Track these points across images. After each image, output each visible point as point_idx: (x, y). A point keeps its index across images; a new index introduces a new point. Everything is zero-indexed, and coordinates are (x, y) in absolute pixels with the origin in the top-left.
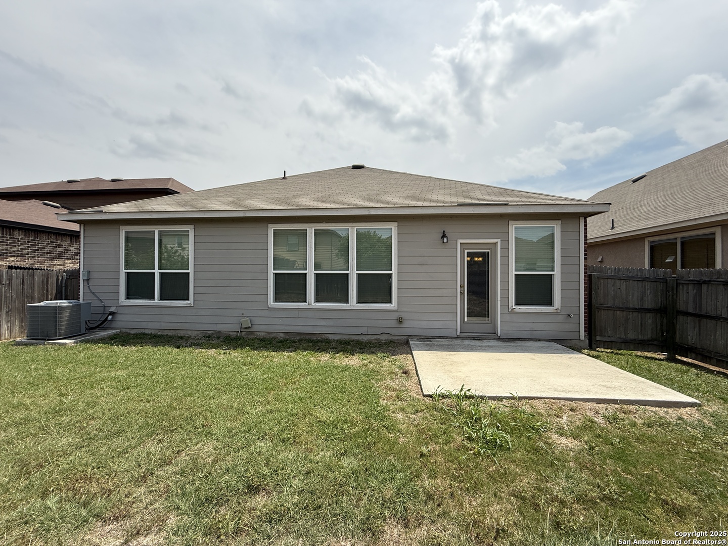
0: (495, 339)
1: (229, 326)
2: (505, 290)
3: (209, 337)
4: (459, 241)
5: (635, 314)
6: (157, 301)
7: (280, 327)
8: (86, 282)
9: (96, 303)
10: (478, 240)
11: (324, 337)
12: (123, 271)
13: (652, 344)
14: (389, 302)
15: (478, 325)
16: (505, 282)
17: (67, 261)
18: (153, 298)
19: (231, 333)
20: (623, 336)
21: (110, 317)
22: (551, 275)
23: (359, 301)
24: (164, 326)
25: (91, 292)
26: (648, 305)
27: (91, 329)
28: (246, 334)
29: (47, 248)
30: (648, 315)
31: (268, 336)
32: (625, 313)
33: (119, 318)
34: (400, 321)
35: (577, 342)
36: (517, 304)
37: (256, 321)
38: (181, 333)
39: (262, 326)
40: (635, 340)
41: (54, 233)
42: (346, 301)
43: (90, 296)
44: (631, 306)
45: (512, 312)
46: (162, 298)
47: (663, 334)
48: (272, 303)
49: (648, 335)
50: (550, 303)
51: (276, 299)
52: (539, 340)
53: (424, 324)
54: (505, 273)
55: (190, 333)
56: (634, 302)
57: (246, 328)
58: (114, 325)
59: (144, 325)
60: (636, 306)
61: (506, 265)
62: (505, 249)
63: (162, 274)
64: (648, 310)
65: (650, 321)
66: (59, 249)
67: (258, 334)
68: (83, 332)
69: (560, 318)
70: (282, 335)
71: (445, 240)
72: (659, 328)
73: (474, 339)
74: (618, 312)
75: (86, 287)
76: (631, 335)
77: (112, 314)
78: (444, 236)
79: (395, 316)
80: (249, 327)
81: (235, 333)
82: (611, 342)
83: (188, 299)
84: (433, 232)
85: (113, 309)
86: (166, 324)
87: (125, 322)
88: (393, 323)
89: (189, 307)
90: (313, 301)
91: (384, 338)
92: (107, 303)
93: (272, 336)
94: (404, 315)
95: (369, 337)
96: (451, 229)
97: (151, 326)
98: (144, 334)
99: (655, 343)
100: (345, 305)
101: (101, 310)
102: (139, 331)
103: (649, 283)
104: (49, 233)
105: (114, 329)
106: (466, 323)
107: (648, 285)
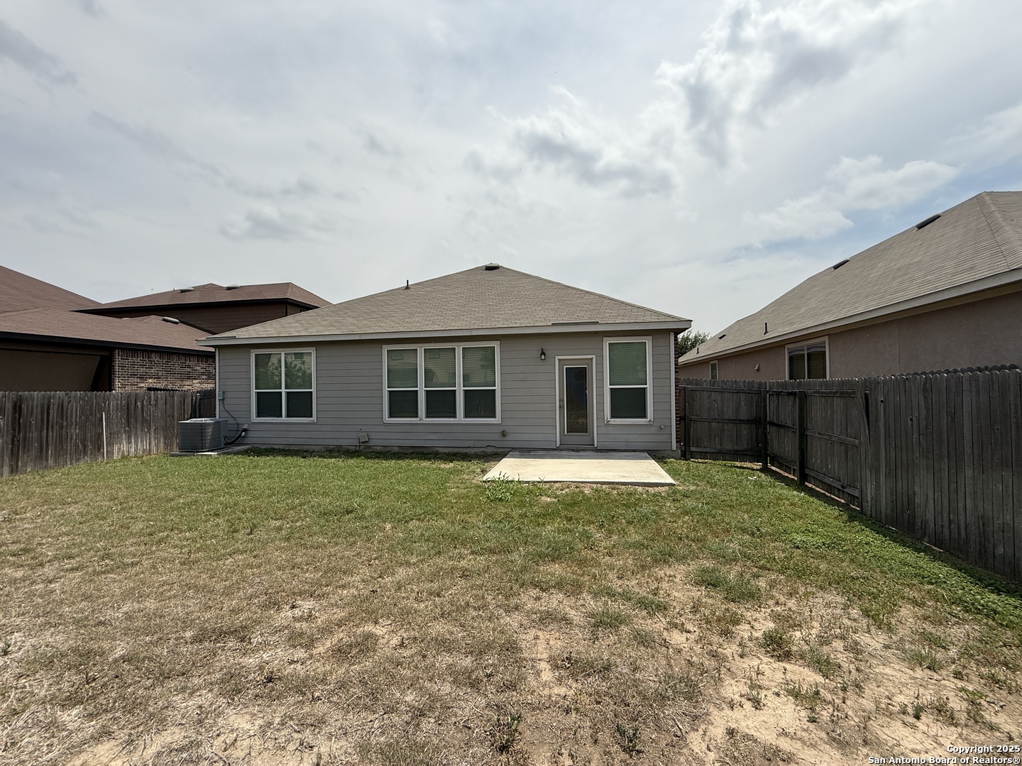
0: (593, 450)
1: (348, 441)
2: (601, 403)
3: (331, 451)
4: (557, 358)
5: (730, 425)
6: (284, 418)
7: (395, 441)
8: (221, 401)
9: (231, 421)
10: (576, 357)
11: (434, 450)
12: (254, 391)
13: (746, 455)
14: (495, 417)
15: (577, 438)
16: (601, 395)
17: (194, 381)
18: (281, 416)
19: (351, 448)
20: (718, 447)
21: (243, 433)
22: (644, 388)
23: (466, 416)
24: (291, 441)
25: (226, 410)
26: (743, 416)
27: (228, 444)
28: (364, 448)
29: (178, 369)
30: (743, 426)
31: (384, 450)
32: (720, 424)
33: (250, 434)
34: (504, 434)
35: (670, 452)
36: (612, 417)
37: (373, 436)
38: (306, 448)
39: (377, 441)
40: (730, 451)
41: (183, 354)
42: (455, 417)
43: (226, 415)
44: (726, 417)
45: (608, 425)
46: (288, 415)
47: (758, 444)
48: (387, 419)
49: (744, 445)
50: (645, 416)
51: (391, 416)
52: (634, 451)
53: (526, 437)
54: (600, 387)
55: (313, 447)
56: (729, 413)
57: (363, 442)
58: (246, 441)
59: (273, 441)
60: (732, 418)
61: (600, 380)
62: (600, 364)
63: (288, 393)
64: (742, 421)
65: (745, 432)
66: (188, 370)
67: (375, 447)
68: (222, 446)
69: (653, 430)
70: (396, 449)
71: (543, 357)
72: (754, 438)
73: (573, 450)
74: (714, 424)
75: (222, 406)
76: (728, 446)
77: (245, 430)
78: (543, 353)
79: (500, 429)
80: (367, 442)
81: (354, 447)
82: (707, 453)
83: (312, 417)
84: (532, 350)
85: (245, 427)
86: (293, 439)
87: (255, 437)
88: (498, 437)
89: (314, 424)
90: (424, 416)
91: (489, 450)
92: (240, 421)
93: (388, 449)
94: (508, 429)
95: (476, 450)
96: (549, 346)
97: (279, 441)
98: (274, 449)
99: (750, 453)
100: (453, 419)
101: (235, 427)
102: (269, 447)
103: (745, 394)
104: (179, 354)
105: (247, 444)
106: (566, 435)
107: (743, 396)
